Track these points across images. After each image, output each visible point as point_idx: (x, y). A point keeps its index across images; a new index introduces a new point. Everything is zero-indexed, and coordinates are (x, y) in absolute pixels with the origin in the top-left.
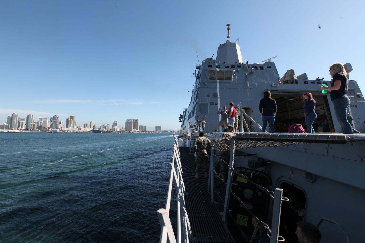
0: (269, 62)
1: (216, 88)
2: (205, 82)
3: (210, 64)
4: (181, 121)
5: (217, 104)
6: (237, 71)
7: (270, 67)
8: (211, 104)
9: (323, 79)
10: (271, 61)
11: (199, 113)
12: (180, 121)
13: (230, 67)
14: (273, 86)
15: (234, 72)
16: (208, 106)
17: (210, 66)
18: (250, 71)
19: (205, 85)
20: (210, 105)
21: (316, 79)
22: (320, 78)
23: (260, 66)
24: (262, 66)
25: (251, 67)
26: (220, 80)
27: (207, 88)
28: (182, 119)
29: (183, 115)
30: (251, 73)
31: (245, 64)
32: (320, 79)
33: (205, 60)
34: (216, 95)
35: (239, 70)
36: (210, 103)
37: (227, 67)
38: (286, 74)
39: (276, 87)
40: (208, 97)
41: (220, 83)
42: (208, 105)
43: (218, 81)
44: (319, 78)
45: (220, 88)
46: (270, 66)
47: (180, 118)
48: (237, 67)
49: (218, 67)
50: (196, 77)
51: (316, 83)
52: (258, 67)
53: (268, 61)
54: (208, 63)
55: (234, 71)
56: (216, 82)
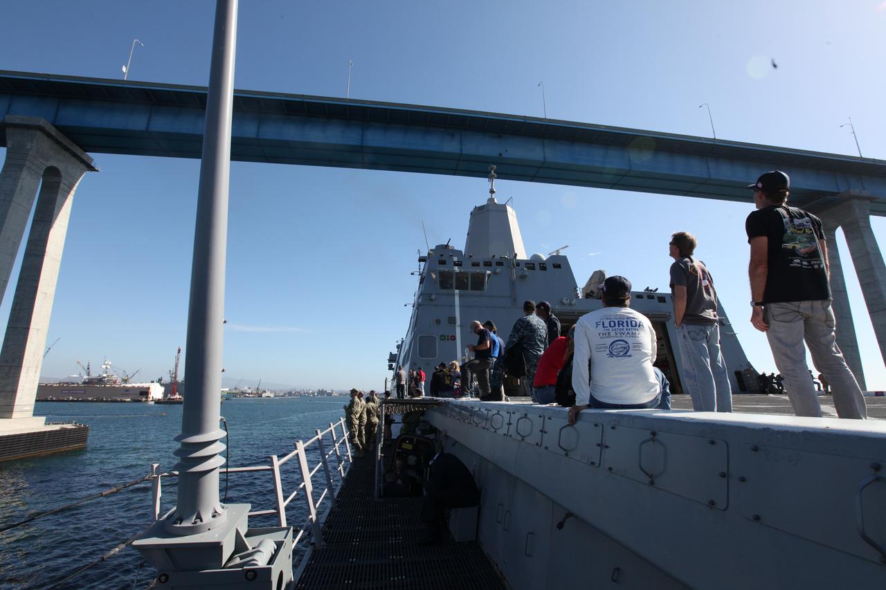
0: (558, 256)
1: (453, 306)
2: (431, 295)
3: (443, 258)
4: (393, 369)
5: (454, 338)
6: (495, 273)
7: (559, 266)
8: (443, 338)
9: (657, 289)
10: (562, 253)
11: (418, 356)
12: (391, 368)
13: (482, 264)
14: (563, 304)
15: (489, 275)
16: (437, 343)
17: (442, 263)
18: (520, 273)
19: (431, 300)
20: (441, 339)
21: (645, 290)
22: (652, 288)
23: (540, 264)
24: (543, 264)
25: (522, 265)
26: (462, 291)
27: (436, 305)
28: (394, 365)
29: (396, 355)
30: (523, 277)
31: (510, 260)
32: (651, 290)
33: (434, 248)
34: (452, 320)
35: (498, 270)
36: (441, 336)
37: (475, 265)
38: (591, 279)
39: (571, 304)
40: (437, 323)
41: (461, 296)
42: (437, 341)
43: (457, 291)
44: (650, 288)
45: (461, 306)
46: (559, 264)
47: (390, 360)
48: (495, 264)
49: (459, 264)
50: (420, 275)
51: (645, 297)
52: (537, 267)
53: (555, 254)
54: (439, 255)
55: (488, 272)
56: (454, 295)
